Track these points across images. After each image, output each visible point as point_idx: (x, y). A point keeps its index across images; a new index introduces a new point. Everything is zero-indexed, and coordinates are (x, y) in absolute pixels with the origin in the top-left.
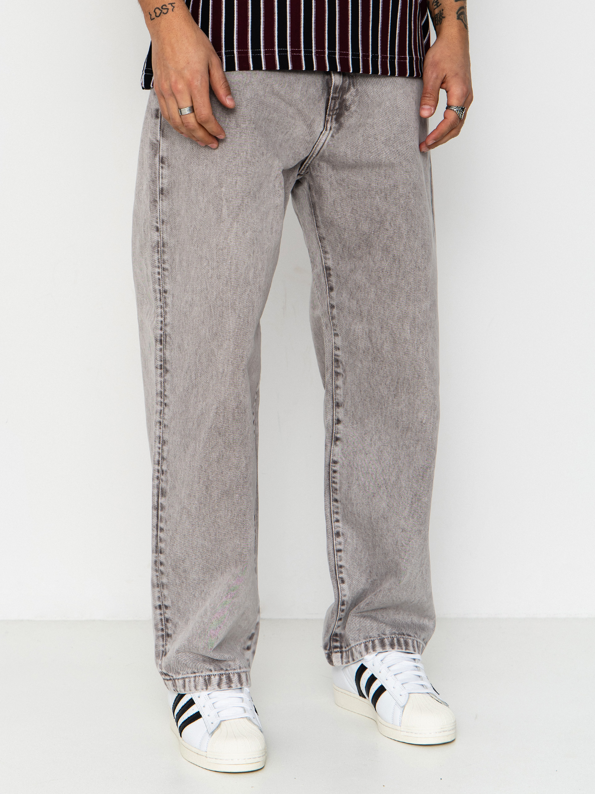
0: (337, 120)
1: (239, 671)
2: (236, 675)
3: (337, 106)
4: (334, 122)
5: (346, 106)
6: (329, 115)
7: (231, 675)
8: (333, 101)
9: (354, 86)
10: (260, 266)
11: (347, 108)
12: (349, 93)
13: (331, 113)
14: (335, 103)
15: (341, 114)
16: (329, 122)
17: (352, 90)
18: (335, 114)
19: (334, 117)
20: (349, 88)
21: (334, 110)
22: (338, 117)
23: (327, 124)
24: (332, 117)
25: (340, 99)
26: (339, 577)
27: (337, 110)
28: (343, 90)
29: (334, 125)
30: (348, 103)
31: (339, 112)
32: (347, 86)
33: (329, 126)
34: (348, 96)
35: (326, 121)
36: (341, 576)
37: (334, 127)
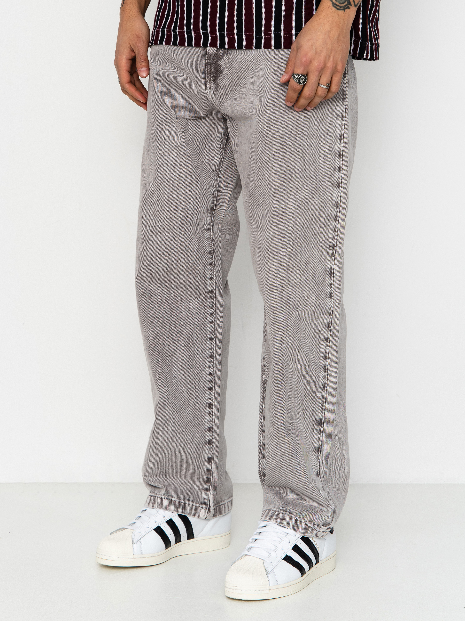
0: (215, 81)
1: (162, 497)
2: (159, 499)
3: (213, 71)
4: (212, 83)
5: (221, 70)
6: (208, 77)
7: (156, 498)
8: (209, 66)
9: (227, 54)
10: (162, 191)
11: (221, 72)
12: (223, 60)
13: (209, 76)
14: (211, 67)
15: (218, 77)
16: (208, 83)
17: (226, 57)
18: (213, 76)
19: (212, 79)
20: (223, 56)
21: (210, 73)
22: (216, 78)
23: (207, 84)
24: (210, 79)
25: (215, 65)
26: (262, 453)
27: (213, 73)
28: (217, 57)
29: (212, 85)
30: (222, 68)
31: (216, 74)
32: (221, 55)
33: (208, 86)
34: (222, 62)
35: (206, 82)
36: (263, 452)
37: (213, 87)
